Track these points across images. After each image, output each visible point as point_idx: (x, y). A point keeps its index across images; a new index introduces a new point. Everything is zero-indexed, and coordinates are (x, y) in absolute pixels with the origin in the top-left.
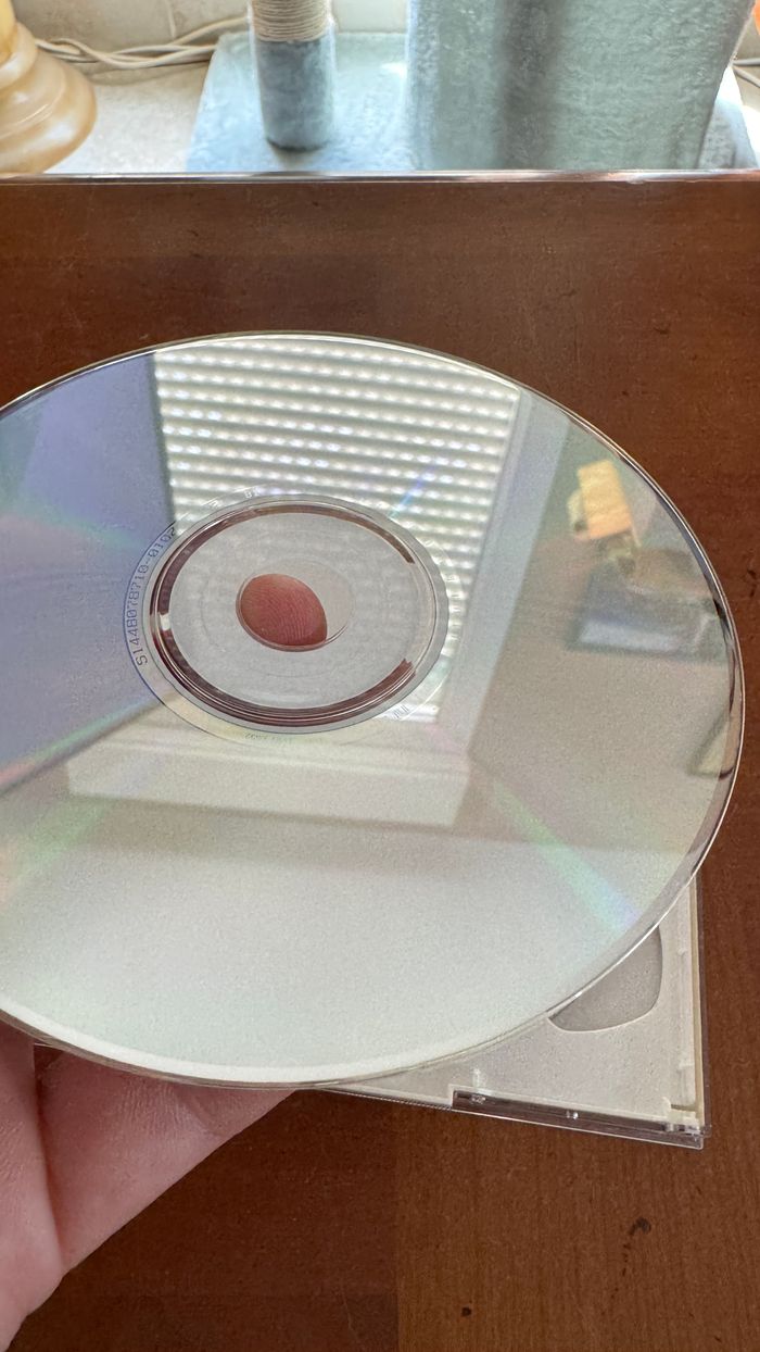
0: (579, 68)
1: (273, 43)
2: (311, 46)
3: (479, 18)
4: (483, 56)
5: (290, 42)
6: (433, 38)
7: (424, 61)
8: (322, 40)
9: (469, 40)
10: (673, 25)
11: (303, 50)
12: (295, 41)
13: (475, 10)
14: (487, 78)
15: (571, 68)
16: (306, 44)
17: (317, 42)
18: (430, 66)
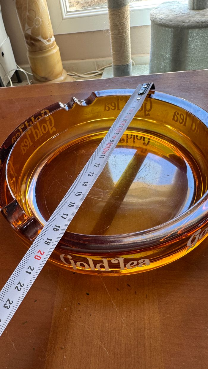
0: (191, 63)
1: (117, 66)
3: (166, 54)
4: (167, 63)
6: (155, 61)
8: (129, 64)
9: (164, 60)
11: (124, 67)
12: (123, 65)
13: (165, 52)
15: (189, 63)
16: (125, 65)
17: (128, 65)
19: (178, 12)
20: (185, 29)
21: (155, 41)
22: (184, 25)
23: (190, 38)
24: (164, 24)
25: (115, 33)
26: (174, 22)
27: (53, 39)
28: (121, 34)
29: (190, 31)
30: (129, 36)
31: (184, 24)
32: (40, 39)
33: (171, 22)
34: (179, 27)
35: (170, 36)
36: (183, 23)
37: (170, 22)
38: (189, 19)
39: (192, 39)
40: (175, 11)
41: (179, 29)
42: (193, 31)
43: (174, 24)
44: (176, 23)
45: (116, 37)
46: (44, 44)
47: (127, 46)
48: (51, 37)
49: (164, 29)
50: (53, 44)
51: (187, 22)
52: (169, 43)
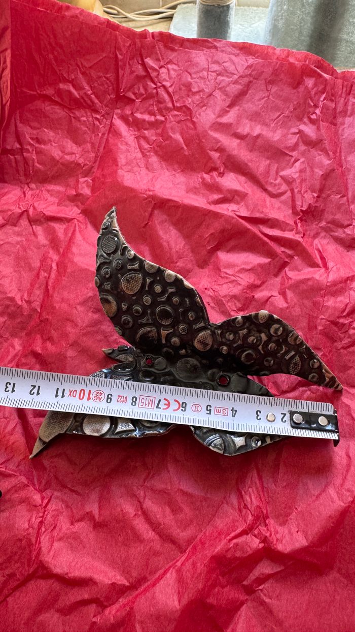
1: (208, 5)
2: (225, 8)
5: (216, 5)
7: (279, 16)
11: (221, 9)
12: (219, 5)
14: (309, 25)
16: (224, 6)
17: (228, 6)
18: (282, 19)
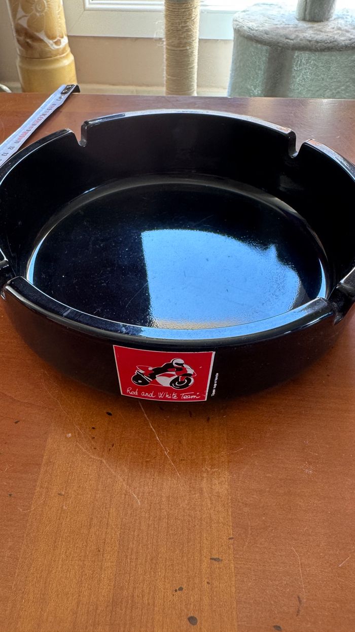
3: (255, 89)
10: (333, 93)
13: (254, 86)
19: (279, 21)
20: (289, 49)
21: (238, 64)
22: (288, 42)
23: (296, 65)
24: (255, 36)
25: (173, 44)
26: (272, 35)
27: (65, 41)
28: (183, 47)
29: (296, 53)
30: (196, 52)
31: (287, 40)
32: (42, 38)
33: (268, 36)
34: (279, 44)
35: (264, 59)
36: (287, 38)
37: (265, 35)
38: (297, 33)
39: (298, 69)
40: (274, 20)
41: (280, 48)
42: (301, 54)
43: (271, 39)
44: (276, 38)
45: (174, 50)
46: (49, 47)
47: (192, 68)
48: (62, 37)
49: (254, 45)
50: (64, 49)
51: (293, 38)
52: (261, 70)
